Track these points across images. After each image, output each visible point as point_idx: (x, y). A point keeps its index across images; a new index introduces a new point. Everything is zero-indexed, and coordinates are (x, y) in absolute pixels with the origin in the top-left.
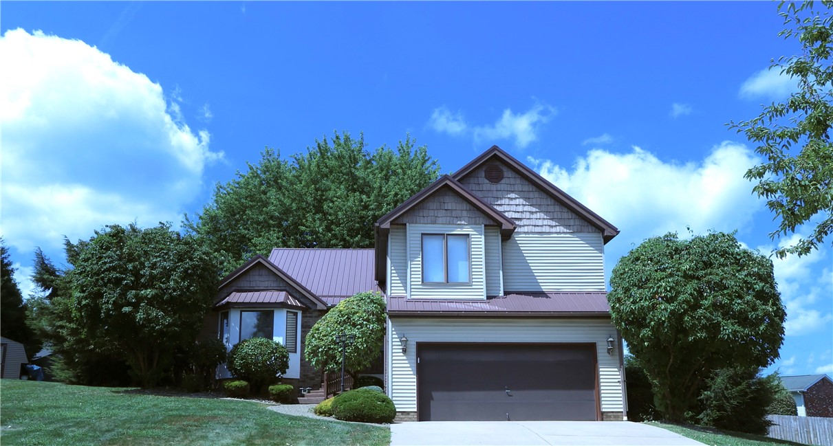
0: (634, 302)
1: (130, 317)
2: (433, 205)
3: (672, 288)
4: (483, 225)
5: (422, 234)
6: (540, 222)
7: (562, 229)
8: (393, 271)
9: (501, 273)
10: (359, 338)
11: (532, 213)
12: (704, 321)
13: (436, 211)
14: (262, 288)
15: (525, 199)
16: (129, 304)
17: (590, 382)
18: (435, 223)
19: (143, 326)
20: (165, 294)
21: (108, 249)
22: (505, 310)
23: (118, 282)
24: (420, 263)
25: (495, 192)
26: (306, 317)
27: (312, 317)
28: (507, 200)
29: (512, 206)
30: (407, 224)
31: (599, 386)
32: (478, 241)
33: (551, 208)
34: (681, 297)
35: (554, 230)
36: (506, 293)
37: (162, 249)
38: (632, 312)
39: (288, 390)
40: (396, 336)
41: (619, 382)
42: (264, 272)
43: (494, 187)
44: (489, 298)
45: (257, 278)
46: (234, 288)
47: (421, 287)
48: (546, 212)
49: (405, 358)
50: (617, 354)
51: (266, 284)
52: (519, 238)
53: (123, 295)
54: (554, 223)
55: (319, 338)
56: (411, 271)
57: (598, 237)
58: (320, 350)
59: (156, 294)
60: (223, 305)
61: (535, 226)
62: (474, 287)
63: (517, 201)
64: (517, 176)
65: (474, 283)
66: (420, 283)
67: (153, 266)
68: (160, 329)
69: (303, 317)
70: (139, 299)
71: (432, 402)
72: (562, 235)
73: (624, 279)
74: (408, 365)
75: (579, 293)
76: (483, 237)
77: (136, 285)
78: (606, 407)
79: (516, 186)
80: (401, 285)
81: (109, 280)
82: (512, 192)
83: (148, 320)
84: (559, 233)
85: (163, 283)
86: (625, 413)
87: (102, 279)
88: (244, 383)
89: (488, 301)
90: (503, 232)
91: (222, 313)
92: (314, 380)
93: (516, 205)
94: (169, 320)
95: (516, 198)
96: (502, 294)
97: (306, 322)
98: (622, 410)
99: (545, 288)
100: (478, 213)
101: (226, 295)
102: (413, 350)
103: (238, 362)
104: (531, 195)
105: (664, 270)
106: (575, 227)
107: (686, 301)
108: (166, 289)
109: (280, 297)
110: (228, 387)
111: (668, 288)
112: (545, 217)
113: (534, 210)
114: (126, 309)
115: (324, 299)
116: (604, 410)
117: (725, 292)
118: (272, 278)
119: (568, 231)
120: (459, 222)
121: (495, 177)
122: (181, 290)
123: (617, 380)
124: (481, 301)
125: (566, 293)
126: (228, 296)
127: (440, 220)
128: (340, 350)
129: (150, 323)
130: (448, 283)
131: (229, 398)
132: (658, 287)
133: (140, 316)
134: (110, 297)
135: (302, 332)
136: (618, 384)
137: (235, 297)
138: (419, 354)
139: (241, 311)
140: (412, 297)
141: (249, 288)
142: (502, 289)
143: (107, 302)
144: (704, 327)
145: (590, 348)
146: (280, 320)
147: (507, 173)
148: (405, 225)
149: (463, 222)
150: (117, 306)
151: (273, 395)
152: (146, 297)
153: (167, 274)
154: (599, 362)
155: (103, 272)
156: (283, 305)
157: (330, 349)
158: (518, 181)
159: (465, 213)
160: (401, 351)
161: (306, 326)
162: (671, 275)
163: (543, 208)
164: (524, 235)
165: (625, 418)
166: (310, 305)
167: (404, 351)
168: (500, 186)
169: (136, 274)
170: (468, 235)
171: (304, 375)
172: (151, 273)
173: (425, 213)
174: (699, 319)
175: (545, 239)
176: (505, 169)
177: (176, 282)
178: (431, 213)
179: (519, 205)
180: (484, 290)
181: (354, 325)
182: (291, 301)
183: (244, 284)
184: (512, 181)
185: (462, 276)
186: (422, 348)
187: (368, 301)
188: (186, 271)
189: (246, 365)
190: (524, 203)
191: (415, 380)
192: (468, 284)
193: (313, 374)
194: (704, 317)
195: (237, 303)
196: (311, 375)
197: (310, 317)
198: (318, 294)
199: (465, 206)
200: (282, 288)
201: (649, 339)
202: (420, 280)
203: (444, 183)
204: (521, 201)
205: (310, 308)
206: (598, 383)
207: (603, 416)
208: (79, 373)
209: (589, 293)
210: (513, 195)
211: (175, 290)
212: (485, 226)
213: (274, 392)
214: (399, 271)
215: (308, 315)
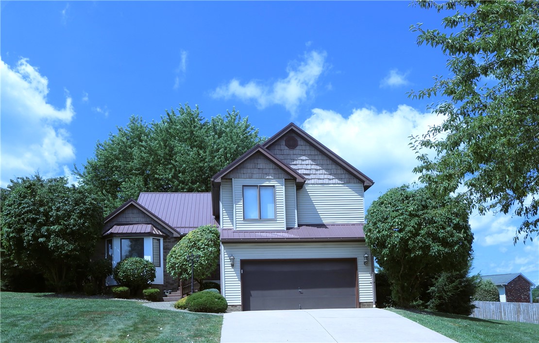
0: (379, 232)
1: (44, 245)
2: (250, 165)
3: (402, 223)
4: (284, 179)
5: (243, 186)
6: (322, 177)
7: (337, 181)
8: (224, 212)
9: (296, 211)
10: (202, 257)
11: (317, 170)
12: (420, 244)
13: (252, 170)
14: (134, 222)
15: (312, 160)
16: (43, 236)
17: (352, 282)
18: (251, 178)
19: (54, 251)
20: (67, 228)
21: (25, 197)
22: (298, 237)
23: (34, 221)
24: (242, 206)
25: (292, 156)
27: (170, 242)
28: (300, 161)
29: (303, 165)
30: (233, 179)
31: (358, 286)
32: (281, 189)
33: (330, 167)
34: (408, 229)
35: (331, 182)
36: (299, 225)
37: (63, 197)
38: (377, 238)
39: (156, 293)
40: (227, 256)
41: (371, 283)
42: (135, 211)
43: (291, 152)
44: (288, 229)
45: (131, 215)
46: (115, 223)
47: (243, 222)
48: (326, 170)
49: (233, 270)
50: (370, 265)
51: (137, 219)
52: (308, 188)
53: (38, 230)
54: (331, 177)
55: (175, 257)
56: (236, 212)
57: (360, 187)
58: (177, 265)
59: (62, 229)
60: (108, 235)
61: (319, 179)
62: (278, 222)
63: (307, 162)
64: (307, 144)
65: (278, 219)
66: (242, 219)
67: (58, 209)
68: (66, 253)
69: (164, 242)
70: (50, 233)
71: (251, 299)
72: (337, 185)
73: (373, 216)
75: (347, 225)
76: (284, 187)
77: (47, 223)
79: (306, 151)
80: (229, 221)
81: (28, 220)
82: (304, 155)
83: (57, 247)
84: (335, 184)
85: (66, 221)
86: (374, 303)
87: (23, 219)
88: (126, 288)
89: (287, 231)
90: (297, 183)
91: (107, 241)
92: (173, 285)
93: (306, 165)
94: (71, 247)
95: (306, 160)
96: (296, 226)
97: (166, 245)
98: (372, 301)
99: (325, 222)
100: (280, 171)
101: (109, 227)
102: (238, 265)
103: (121, 274)
104: (316, 158)
105: (397, 211)
106: (345, 180)
107: (410, 232)
108: (69, 225)
109: (148, 228)
110: (115, 291)
111: (400, 223)
112: (326, 173)
113: (318, 168)
114: (41, 240)
115: (178, 230)
116: (361, 301)
117: (435, 225)
118: (141, 215)
119: (341, 182)
120: (267, 177)
121: (292, 145)
122: (79, 226)
123: (370, 282)
124: (283, 231)
125: (339, 225)
126: (111, 228)
127: (255, 176)
128: (190, 265)
129: (58, 249)
130: (261, 219)
131: (116, 299)
132: (394, 222)
133: (50, 244)
134: (29, 232)
135: (164, 252)
136: (370, 284)
137: (116, 229)
138: (242, 268)
139: (121, 239)
140: (237, 229)
141: (126, 223)
142: (296, 223)
143: (28, 235)
144: (421, 248)
145: (353, 262)
146: (148, 244)
147: (300, 142)
148: (232, 179)
149: (270, 177)
150: (35, 238)
151: (146, 296)
152: (54, 231)
153: (68, 215)
154: (359, 270)
155: (23, 214)
156: (150, 234)
157: (183, 265)
158: (308, 148)
159: (272, 171)
160: (230, 265)
161: (167, 248)
162: (402, 214)
163: (324, 167)
164: (311, 186)
165: (374, 306)
166: (169, 234)
167: (233, 265)
168: (296, 151)
169: (46, 214)
170: (274, 186)
171: (167, 282)
172: (57, 214)
173: (245, 171)
174: (418, 243)
175: (326, 187)
176: (299, 139)
177: (75, 220)
178: (249, 171)
179: (308, 164)
180: (285, 224)
181: (199, 249)
182: (156, 231)
183: (122, 219)
184: (304, 148)
185: (270, 215)
186: (244, 263)
187: (208, 231)
188: (81, 212)
189: (126, 277)
190: (312, 163)
191: (240, 284)
192: (274, 220)
193: (173, 281)
194: (421, 242)
195: (118, 234)
196: (171, 282)
197: (169, 242)
198: (173, 226)
199: (272, 166)
200: (149, 222)
201: (388, 256)
202: (242, 217)
203: (257, 150)
204: (310, 162)
205: (169, 236)
206: (358, 284)
207: (360, 305)
208: (6, 283)
209: (353, 225)
210: (304, 158)
211: (74, 226)
212: (285, 179)
213: (146, 294)
214: (228, 211)
215: (168, 241)
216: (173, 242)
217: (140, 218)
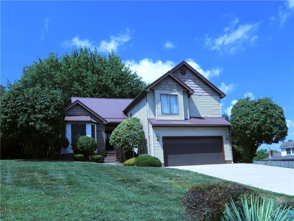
0: (244, 121)
1: (33, 127)
2: (164, 83)
3: (258, 116)
4: (182, 92)
5: (161, 94)
6: (199, 91)
7: (206, 94)
8: (150, 109)
9: (188, 110)
10: (137, 135)
11: (196, 87)
12: (268, 128)
13: (165, 85)
14: (78, 115)
15: (194, 82)
16: (32, 121)
17: (221, 150)
18: (165, 90)
19: (40, 131)
20: (48, 117)
21: (18, 96)
22: (193, 124)
23: (25, 111)
24: (160, 105)
25: (183, 79)
27: (100, 127)
28: (188, 82)
30: (155, 90)
31: (224, 151)
32: (181, 97)
33: (203, 86)
34: (261, 120)
35: (204, 94)
36: (190, 118)
38: (244, 124)
39: (101, 158)
40: (155, 134)
41: (230, 150)
42: (79, 108)
43: (183, 77)
44: (185, 119)
45: (76, 110)
47: (161, 115)
48: (201, 87)
49: (158, 143)
50: (229, 140)
51: (80, 113)
52: (193, 97)
53: (29, 117)
54: (204, 92)
55: (120, 135)
56: (157, 109)
57: (218, 97)
58: (122, 140)
59: (45, 117)
61: (198, 92)
62: (180, 115)
63: (191, 83)
64: (191, 73)
65: (180, 114)
66: (161, 113)
68: (48, 132)
69: (97, 127)
70: (37, 119)
71: (168, 159)
72: (207, 96)
73: (239, 113)
74: (160, 145)
75: (214, 118)
76: (182, 96)
77: (35, 113)
78: (226, 159)
79: (191, 77)
80: (153, 114)
81: (21, 110)
82: (190, 79)
85: (47, 112)
86: (232, 161)
87: (17, 109)
88: (82, 155)
89: (185, 121)
90: (188, 94)
92: (103, 153)
93: (191, 84)
94: (50, 128)
95: (191, 81)
96: (189, 118)
97: (98, 129)
98: (231, 160)
99: (202, 116)
100: (180, 87)
102: (161, 139)
103: (79, 146)
104: (196, 81)
105: (254, 110)
106: (211, 93)
107: (262, 121)
108: (49, 114)
109: (88, 118)
110: (76, 157)
111: (257, 117)
112: (201, 89)
113: (197, 86)
114: (32, 123)
116: (226, 160)
117: (274, 118)
118: (83, 110)
119: (209, 95)
120: (174, 90)
121: (184, 73)
122: (55, 115)
123: (229, 149)
124: (181, 121)
125: (209, 118)
127: (167, 89)
128: (130, 140)
129: (43, 130)
130: (171, 114)
131: (77, 162)
132: (253, 116)
133: (38, 126)
135: (97, 133)
136: (230, 151)
137: (68, 118)
138: (163, 142)
139: (71, 125)
140: (159, 119)
141: (73, 115)
142: (189, 116)
143: (22, 120)
144: (268, 130)
145: (221, 138)
147: (188, 72)
148: (154, 90)
149: (175, 90)
150: (27, 122)
151: (95, 159)
152: (39, 118)
153: (48, 108)
154: (224, 143)
155: (17, 107)
156: (90, 122)
157: (126, 140)
158: (191, 75)
159: (175, 87)
160: (157, 140)
162: (256, 112)
163: (200, 86)
164: (194, 96)
165: (233, 162)
166: (100, 122)
167: (158, 140)
168: (186, 76)
169: (33, 107)
170: (177, 95)
173: (161, 86)
174: (266, 127)
175: (201, 97)
176: (187, 70)
177: (52, 111)
178: (163, 86)
179: (192, 84)
180: (184, 116)
182: (93, 120)
183: (70, 112)
184: (189, 75)
185: (175, 111)
186: (164, 138)
187: (136, 120)
188: (55, 107)
189: (83, 148)
190: (194, 83)
191: (163, 151)
192: (177, 114)
194: (268, 126)
195: (70, 121)
196: (101, 151)
198: (104, 117)
199: (175, 84)
200: (87, 115)
201: (249, 134)
202: (161, 112)
203: (169, 74)
204: (193, 83)
206: (224, 150)
207: (225, 162)
210: (190, 80)
211: (52, 115)
212: (183, 92)
214: (152, 109)
216: (102, 127)
217: (82, 112)
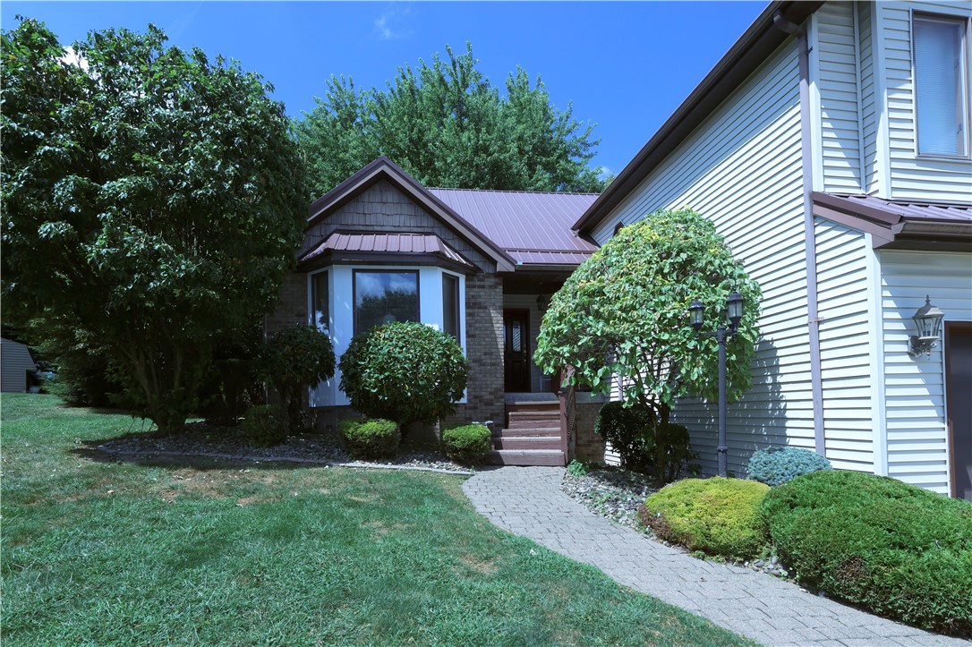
14: (388, 229)
26: (474, 287)
27: (483, 287)
39: (484, 436)
42: (391, 196)
45: (378, 208)
46: (334, 227)
51: (396, 221)
60: (317, 257)
69: (467, 287)
88: (388, 426)
91: (313, 276)
92: (492, 405)
97: (473, 296)
101: (319, 239)
103: (370, 377)
109: (432, 244)
115: (514, 255)
118: (407, 209)
126: (325, 240)
135: (468, 315)
137: (338, 242)
139: (354, 271)
141: (364, 228)
146: (431, 288)
156: (436, 259)
161: (475, 304)
166: (480, 265)
171: (475, 397)
182: (451, 254)
183: (351, 218)
193: (491, 393)
195: (345, 252)
196: (486, 395)
197: (480, 287)
198: (500, 244)
200: (426, 230)
205: (479, 270)
213: (457, 444)
215: (478, 283)
216: (490, 287)
217: (403, 218)
